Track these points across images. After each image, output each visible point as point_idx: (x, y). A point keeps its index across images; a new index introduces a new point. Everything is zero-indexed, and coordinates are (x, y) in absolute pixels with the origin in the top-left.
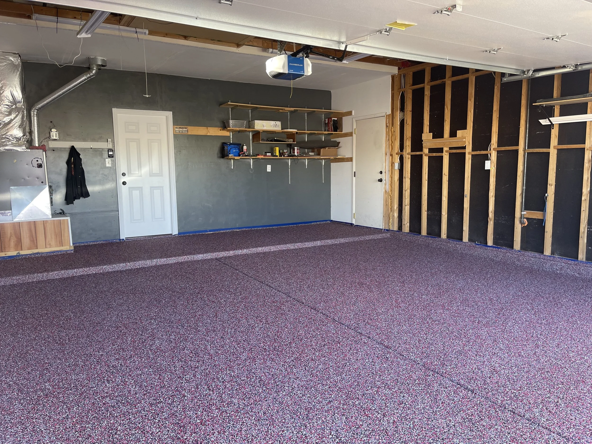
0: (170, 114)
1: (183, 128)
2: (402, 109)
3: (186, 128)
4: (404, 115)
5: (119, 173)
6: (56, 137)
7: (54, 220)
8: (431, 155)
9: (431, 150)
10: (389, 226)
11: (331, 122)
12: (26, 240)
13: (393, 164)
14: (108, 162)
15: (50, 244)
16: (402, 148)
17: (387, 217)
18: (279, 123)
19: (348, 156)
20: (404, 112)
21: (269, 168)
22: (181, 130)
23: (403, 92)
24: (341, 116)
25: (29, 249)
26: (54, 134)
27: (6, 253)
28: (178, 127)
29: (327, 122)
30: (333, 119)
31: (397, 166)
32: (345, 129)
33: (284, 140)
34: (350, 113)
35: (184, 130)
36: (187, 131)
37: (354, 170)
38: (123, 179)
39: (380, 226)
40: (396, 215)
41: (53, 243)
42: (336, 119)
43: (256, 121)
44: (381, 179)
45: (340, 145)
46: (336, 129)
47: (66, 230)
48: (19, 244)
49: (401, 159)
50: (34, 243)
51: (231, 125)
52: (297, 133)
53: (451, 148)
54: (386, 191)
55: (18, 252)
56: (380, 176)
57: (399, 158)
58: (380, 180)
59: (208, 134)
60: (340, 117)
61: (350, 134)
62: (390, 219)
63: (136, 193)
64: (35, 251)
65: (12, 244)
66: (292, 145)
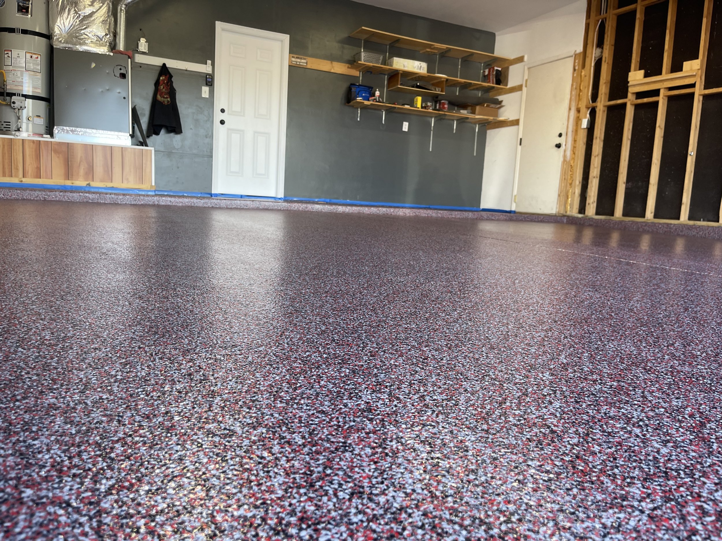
0: (286, 38)
1: (301, 58)
2: (600, 44)
3: (305, 59)
4: (602, 52)
5: (217, 109)
6: (145, 49)
7: (135, 149)
8: (640, 101)
9: (639, 95)
10: (565, 207)
11: (493, 72)
12: (99, 170)
13: (578, 121)
14: (205, 91)
15: (127, 179)
16: (595, 97)
17: (563, 195)
18: (424, 65)
19: (512, 118)
20: (602, 48)
21: (405, 126)
22: (298, 60)
23: (602, 22)
24: (506, 63)
25: (102, 181)
26: (143, 45)
27: (73, 182)
28: (296, 56)
29: (486, 73)
30: (496, 68)
31: (585, 123)
32: (512, 82)
33: (430, 88)
34: (520, 59)
35: (303, 61)
36: (307, 63)
37: (520, 136)
38: (222, 116)
39: (552, 209)
40: (578, 191)
41: (131, 178)
42: (500, 69)
43: (395, 58)
44: (560, 144)
45: (503, 104)
46: (498, 82)
47: (149, 163)
48: (90, 172)
49: (593, 113)
50: (109, 174)
51: (363, 58)
52: (447, 80)
53: (671, 89)
54: (565, 161)
55: (88, 183)
56: (558, 140)
57: (589, 112)
58: (558, 146)
59: (332, 71)
60: (506, 65)
61: (519, 88)
62: (568, 198)
63: (235, 137)
64: (110, 185)
65: (82, 172)
66: (439, 98)
